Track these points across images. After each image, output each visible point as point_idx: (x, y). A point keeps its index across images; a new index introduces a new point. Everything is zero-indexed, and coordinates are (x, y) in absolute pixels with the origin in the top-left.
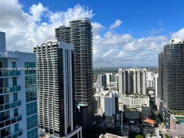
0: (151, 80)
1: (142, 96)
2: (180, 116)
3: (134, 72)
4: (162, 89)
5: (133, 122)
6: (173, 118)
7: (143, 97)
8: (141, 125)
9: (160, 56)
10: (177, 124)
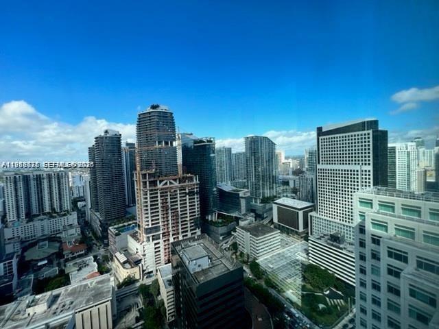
0: (80, 185)
1: (63, 213)
2: (121, 225)
3: (45, 176)
4: (96, 197)
5: (46, 262)
6: (112, 230)
7: (65, 215)
8: (62, 260)
9: (91, 150)
10: (117, 237)
